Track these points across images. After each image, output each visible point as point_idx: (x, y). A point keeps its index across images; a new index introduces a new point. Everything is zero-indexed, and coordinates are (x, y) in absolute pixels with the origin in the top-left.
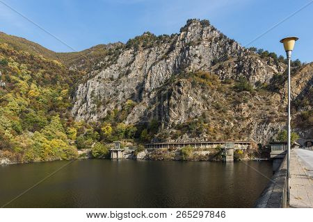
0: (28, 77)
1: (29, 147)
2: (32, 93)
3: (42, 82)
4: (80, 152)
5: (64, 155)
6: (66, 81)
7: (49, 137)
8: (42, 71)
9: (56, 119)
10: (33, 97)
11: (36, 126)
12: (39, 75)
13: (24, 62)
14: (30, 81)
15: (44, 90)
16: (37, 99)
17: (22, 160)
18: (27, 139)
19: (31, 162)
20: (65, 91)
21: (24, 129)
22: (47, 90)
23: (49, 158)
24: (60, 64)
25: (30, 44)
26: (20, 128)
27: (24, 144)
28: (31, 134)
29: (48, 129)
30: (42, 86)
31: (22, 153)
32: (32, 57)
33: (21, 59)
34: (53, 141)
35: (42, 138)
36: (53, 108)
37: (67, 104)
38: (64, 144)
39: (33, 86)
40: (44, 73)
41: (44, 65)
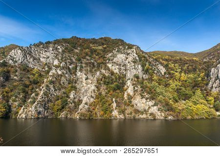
0: (179, 70)
1: (183, 109)
2: (182, 78)
3: (187, 72)
4: (218, 113)
5: (206, 115)
6: (202, 68)
7: (195, 104)
8: (187, 65)
9: (198, 92)
10: (183, 80)
11: (187, 97)
12: (185, 68)
13: (177, 63)
14: (181, 72)
15: (189, 76)
16: (186, 81)
17: (180, 118)
18: (182, 105)
19: (185, 119)
20: (202, 74)
21: (179, 99)
22: (191, 76)
23: (196, 117)
24: (197, 59)
25: (179, 53)
26: (177, 98)
27: (180, 108)
28: (184, 102)
29: (194, 98)
30: (188, 74)
31: (180, 113)
32: (181, 59)
33: (175, 62)
34: (198, 106)
35: (191, 104)
36: (195, 85)
37: (205, 82)
38: (205, 108)
39: (183, 74)
40: (188, 66)
41: (188, 62)
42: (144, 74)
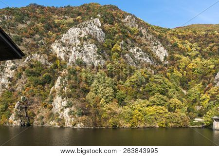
0: (195, 53)
4: (198, 120)
8: (212, 44)
12: (207, 49)
13: (197, 41)
14: (197, 56)
15: (206, 61)
16: (193, 70)
30: (205, 58)
42: (98, 58)
